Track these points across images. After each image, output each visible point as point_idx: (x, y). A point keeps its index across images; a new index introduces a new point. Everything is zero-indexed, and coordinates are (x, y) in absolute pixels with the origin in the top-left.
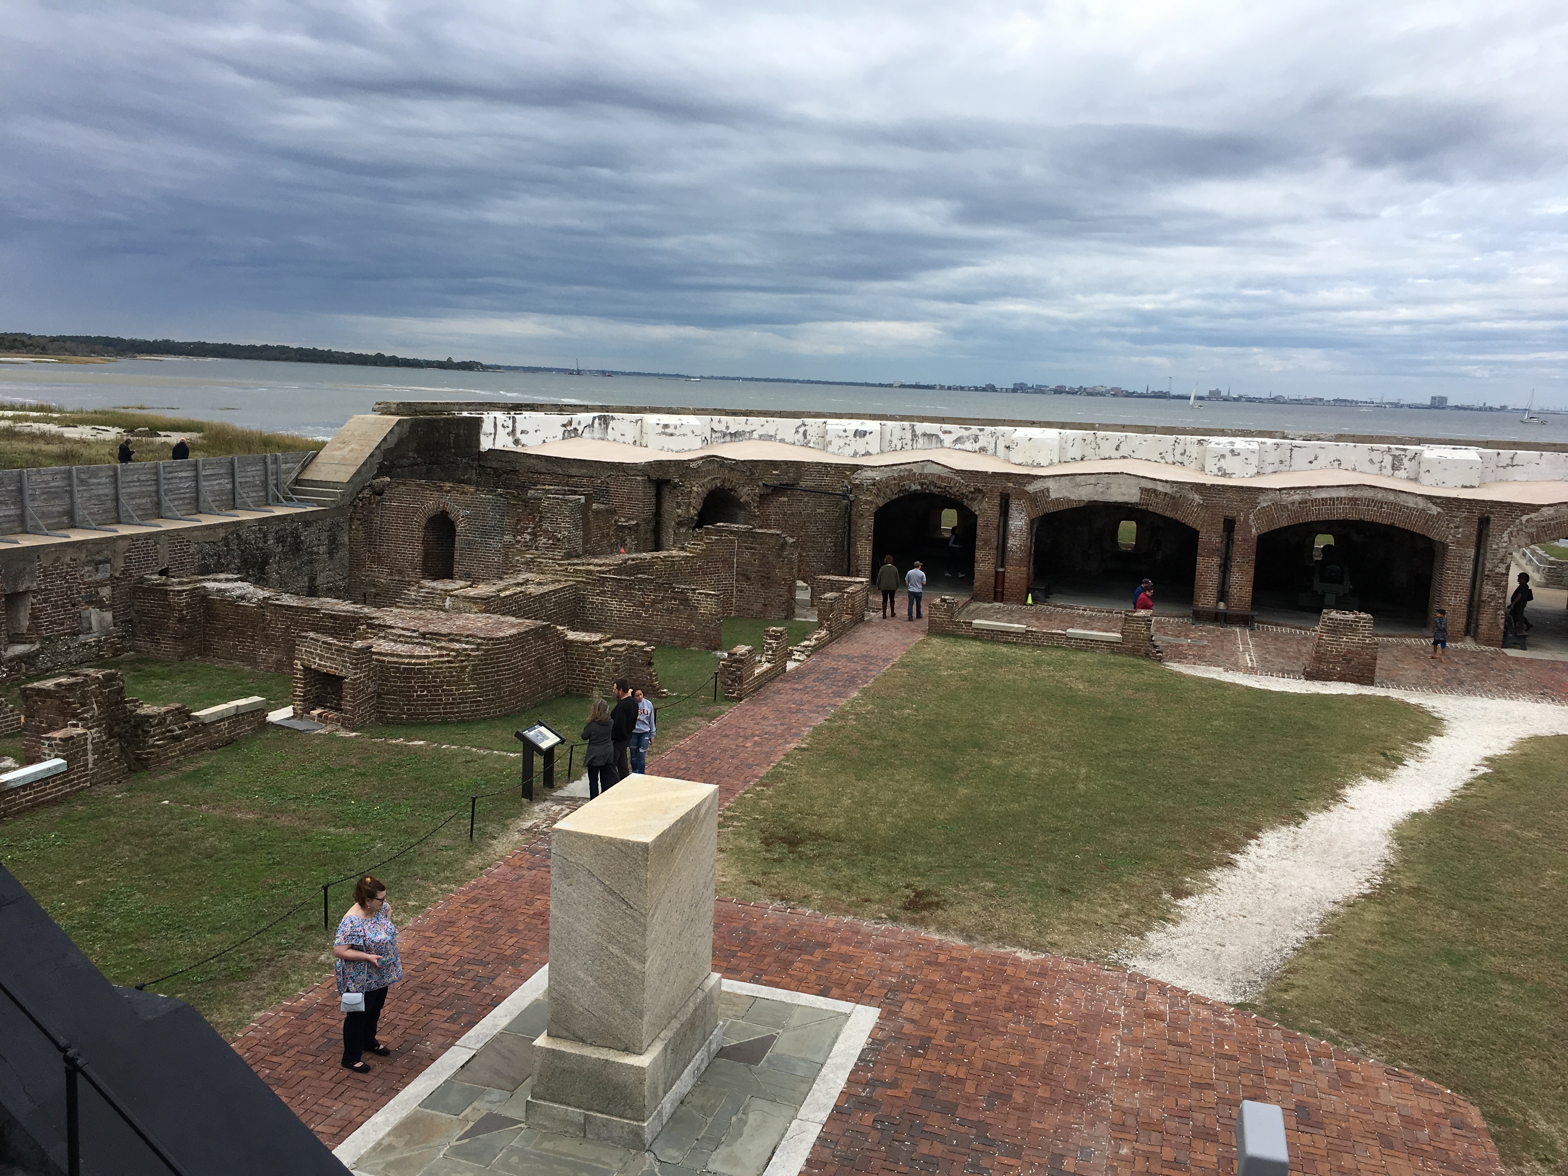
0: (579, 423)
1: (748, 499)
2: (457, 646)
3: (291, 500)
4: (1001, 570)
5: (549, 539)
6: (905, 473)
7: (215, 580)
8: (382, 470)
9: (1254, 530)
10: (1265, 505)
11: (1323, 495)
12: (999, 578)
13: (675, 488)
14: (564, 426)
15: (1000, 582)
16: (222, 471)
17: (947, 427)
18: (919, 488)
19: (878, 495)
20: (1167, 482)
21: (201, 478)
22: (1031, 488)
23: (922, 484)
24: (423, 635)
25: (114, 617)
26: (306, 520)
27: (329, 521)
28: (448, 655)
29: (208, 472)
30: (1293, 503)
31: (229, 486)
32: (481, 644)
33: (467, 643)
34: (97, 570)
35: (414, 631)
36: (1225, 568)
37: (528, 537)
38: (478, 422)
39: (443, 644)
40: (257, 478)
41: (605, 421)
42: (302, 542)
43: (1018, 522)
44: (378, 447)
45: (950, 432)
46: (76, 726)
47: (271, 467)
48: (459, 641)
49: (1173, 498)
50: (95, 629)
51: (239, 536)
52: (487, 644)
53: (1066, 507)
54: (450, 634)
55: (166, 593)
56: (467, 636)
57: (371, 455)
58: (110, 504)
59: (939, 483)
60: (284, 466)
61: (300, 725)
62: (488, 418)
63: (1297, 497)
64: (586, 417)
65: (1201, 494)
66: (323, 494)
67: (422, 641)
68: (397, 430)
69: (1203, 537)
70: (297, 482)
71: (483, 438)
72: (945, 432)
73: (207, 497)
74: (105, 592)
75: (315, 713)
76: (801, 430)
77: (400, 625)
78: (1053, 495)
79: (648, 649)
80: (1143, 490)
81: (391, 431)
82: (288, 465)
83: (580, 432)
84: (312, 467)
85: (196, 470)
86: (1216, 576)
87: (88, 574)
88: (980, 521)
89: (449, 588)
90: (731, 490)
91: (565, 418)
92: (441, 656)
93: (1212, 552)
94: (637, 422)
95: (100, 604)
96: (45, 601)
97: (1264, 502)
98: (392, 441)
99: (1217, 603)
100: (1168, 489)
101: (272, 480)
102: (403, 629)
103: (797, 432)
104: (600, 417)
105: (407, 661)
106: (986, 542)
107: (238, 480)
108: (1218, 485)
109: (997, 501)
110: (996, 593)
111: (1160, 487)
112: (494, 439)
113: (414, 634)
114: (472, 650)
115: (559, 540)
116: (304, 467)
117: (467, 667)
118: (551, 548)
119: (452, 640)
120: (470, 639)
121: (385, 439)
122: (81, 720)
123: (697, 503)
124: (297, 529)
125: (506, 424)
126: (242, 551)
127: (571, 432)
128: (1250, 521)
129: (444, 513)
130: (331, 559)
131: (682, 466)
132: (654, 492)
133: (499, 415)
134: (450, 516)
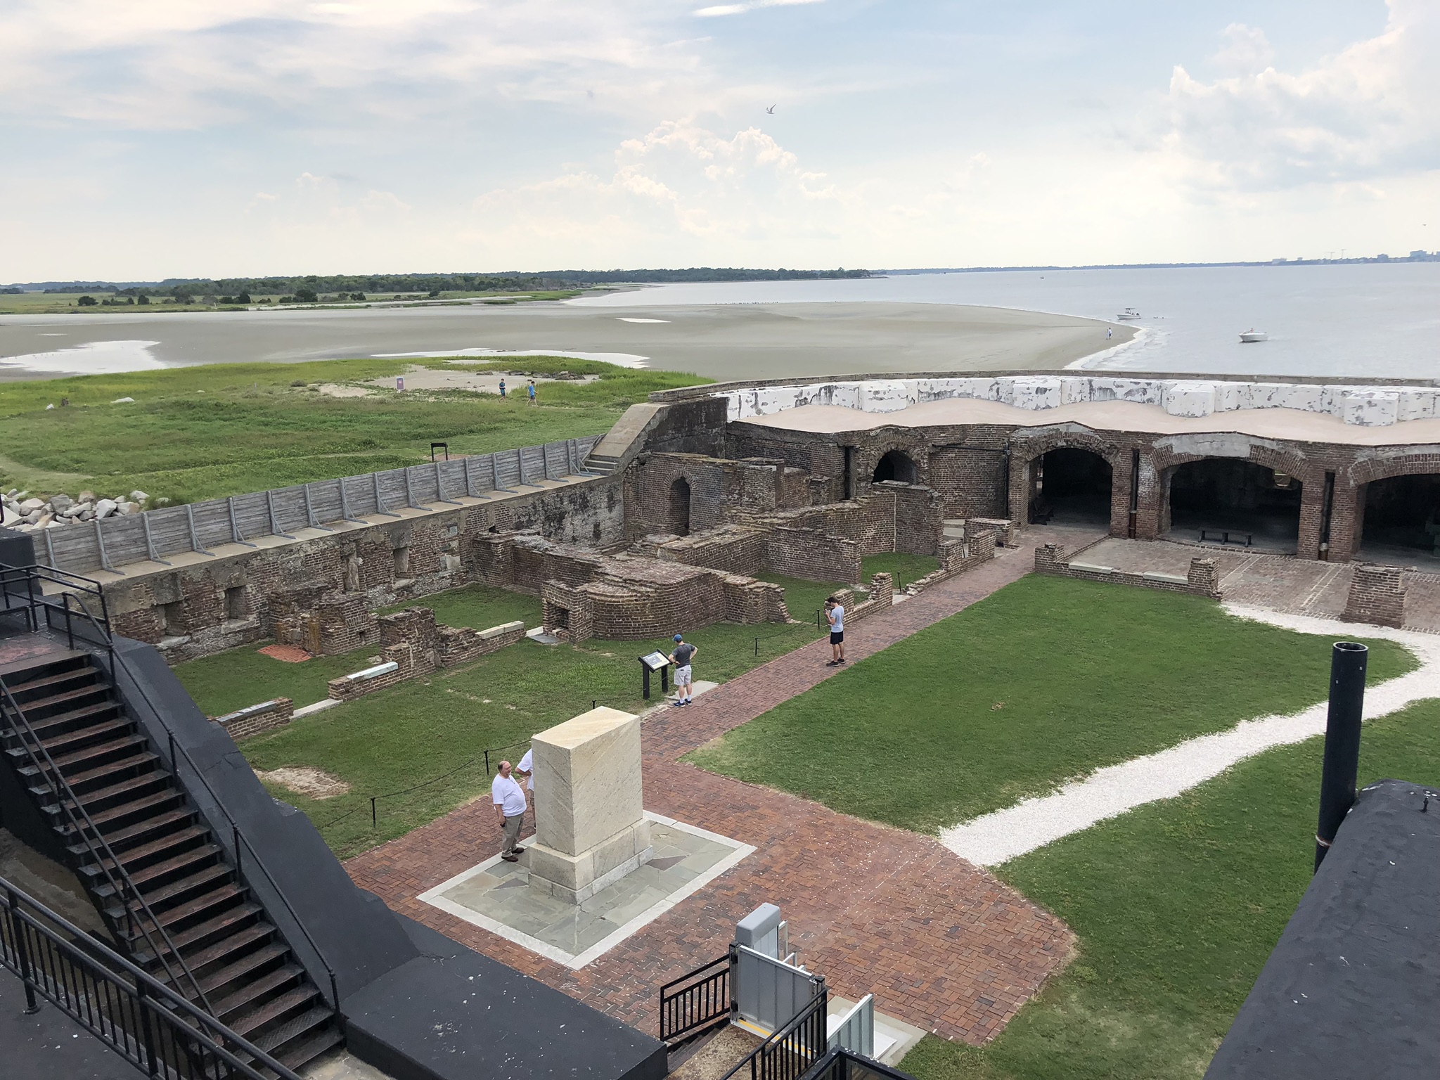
0: (809, 394)
1: (919, 458)
2: (643, 589)
3: (584, 470)
4: (1134, 512)
5: (750, 498)
6: (1053, 432)
7: (522, 534)
8: (647, 445)
9: (1352, 482)
10: (1361, 460)
11: (1416, 451)
12: (1132, 519)
13: (857, 452)
14: (795, 396)
15: (1133, 522)
16: (536, 455)
17: (1119, 381)
18: (1065, 444)
19: (1029, 451)
20: (1273, 440)
21: (522, 461)
22: (1157, 444)
23: (1067, 441)
24: (625, 581)
25: (461, 560)
26: (590, 486)
27: (608, 485)
28: (636, 596)
29: (526, 457)
30: (1388, 459)
31: (543, 464)
32: (658, 588)
33: (650, 587)
34: (449, 530)
35: (621, 578)
36: (1327, 514)
37: (736, 496)
38: (724, 402)
39: (636, 588)
40: (562, 457)
41: (829, 390)
42: (588, 501)
43: (1147, 473)
44: (644, 430)
45: (1122, 386)
46: (405, 642)
47: (572, 449)
48: (645, 586)
49: (1279, 453)
50: (449, 568)
51: (543, 502)
52: (661, 589)
53: (1187, 460)
54: (640, 581)
55: (490, 544)
56: (651, 582)
57: (639, 436)
58: (462, 484)
59: (1081, 440)
60: (580, 447)
61: (543, 640)
62: (733, 397)
63: (1392, 454)
64: (815, 388)
65: (1303, 450)
66: (605, 466)
67: (624, 584)
68: (658, 416)
69: (1307, 487)
70: (591, 457)
71: (729, 413)
72: (1118, 386)
73: (526, 473)
74: (455, 544)
75: (555, 631)
76: (995, 388)
77: (613, 573)
78: (1176, 451)
79: (778, 590)
80: (1252, 446)
81: (654, 417)
82: (584, 446)
83: (809, 400)
84: (600, 446)
85: (519, 456)
86: (1319, 521)
87: (445, 534)
88: (1115, 472)
89: (661, 541)
90: (905, 451)
91: (796, 390)
92: (631, 596)
93: (1313, 501)
94: (855, 389)
95: (451, 552)
96: (417, 552)
97: (1361, 457)
98: (655, 424)
99: (1320, 543)
100: (1275, 446)
101: (572, 457)
102: (614, 576)
103: (991, 389)
104: (825, 388)
105: (609, 599)
106: (1121, 489)
107: (547, 460)
108: (1319, 443)
109: (1130, 455)
110: (1130, 530)
111: (1267, 444)
112: (739, 412)
113: (620, 580)
114: (652, 592)
115: (756, 499)
116: (595, 445)
117: (646, 604)
118: (751, 505)
119: (641, 585)
120: (652, 585)
121: (649, 423)
122: (408, 639)
123: (874, 464)
124: (584, 493)
125: (749, 400)
126: (546, 511)
127: (802, 402)
128: (1349, 475)
129: (683, 478)
130: (610, 511)
131: (864, 435)
132: (842, 455)
133: (745, 393)
134: (687, 481)
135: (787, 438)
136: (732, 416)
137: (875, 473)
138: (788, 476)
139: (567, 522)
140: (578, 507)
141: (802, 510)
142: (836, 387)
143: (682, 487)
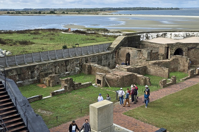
1: (185, 50)
3: (107, 50)
5: (144, 58)
7: (92, 64)
8: (121, 46)
14: (157, 35)
16: (97, 47)
25: (79, 68)
27: (112, 54)
29: (95, 47)
31: (98, 49)
32: (121, 77)
34: (77, 62)
37: (141, 57)
38: (140, 36)
39: (116, 76)
41: (165, 34)
42: (107, 57)
47: (105, 46)
48: (118, 76)
50: (77, 70)
51: (98, 57)
55: (86, 65)
56: (120, 75)
57: (120, 43)
58: (81, 52)
61: (96, 86)
62: (142, 35)
64: (161, 34)
66: (112, 50)
67: (114, 75)
70: (109, 47)
75: (98, 85)
82: (107, 45)
83: (160, 36)
84: (111, 45)
85: (93, 47)
89: (123, 66)
90: (181, 49)
92: (115, 78)
94: (171, 34)
95: (77, 66)
96: (70, 66)
102: (112, 73)
105: (110, 78)
112: (143, 39)
117: (118, 80)
121: (122, 40)
122: (67, 84)
123: (174, 51)
124: (107, 55)
125: (145, 36)
126: (98, 59)
129: (129, 53)
130: (112, 59)
131: (172, 44)
132: (167, 49)
133: (145, 34)
134: (130, 53)
135: (154, 45)
136: (141, 39)
137: (174, 53)
138: (153, 53)
139: (103, 61)
140: (105, 58)
141: (156, 61)
142: (167, 34)
143: (128, 55)
